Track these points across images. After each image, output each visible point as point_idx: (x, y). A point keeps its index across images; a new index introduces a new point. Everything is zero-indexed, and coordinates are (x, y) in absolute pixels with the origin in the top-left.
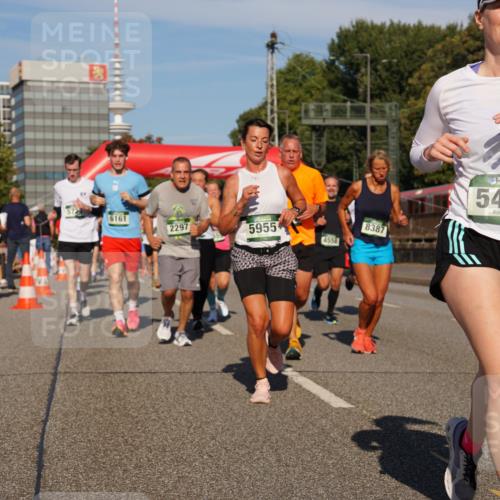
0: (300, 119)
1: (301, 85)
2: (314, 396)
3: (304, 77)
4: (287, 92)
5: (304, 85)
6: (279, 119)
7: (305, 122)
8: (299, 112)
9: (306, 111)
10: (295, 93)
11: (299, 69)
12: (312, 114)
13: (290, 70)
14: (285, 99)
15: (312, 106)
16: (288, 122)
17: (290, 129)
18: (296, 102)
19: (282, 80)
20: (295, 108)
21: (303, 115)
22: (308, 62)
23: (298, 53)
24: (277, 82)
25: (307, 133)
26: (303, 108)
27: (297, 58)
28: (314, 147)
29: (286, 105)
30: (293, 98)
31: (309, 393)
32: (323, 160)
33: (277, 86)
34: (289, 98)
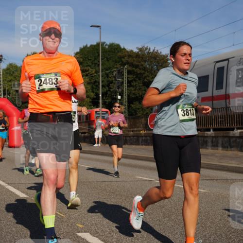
0: (12, 88)
1: (12, 75)
2: (14, 193)
3: (13, 72)
4: (7, 77)
5: (14, 75)
6: (3, 87)
7: (14, 89)
8: (11, 85)
9: (14, 85)
10: (10, 78)
11: (11, 69)
12: (16, 86)
13: (8, 69)
14: (6, 80)
15: (16, 83)
16: (7, 89)
17: (8, 91)
18: (10, 81)
19: (5, 73)
20: (10, 83)
21: (13, 86)
22: (15, 67)
23: (11, 63)
24: (3, 73)
25: (14, 93)
26: (13, 83)
27: (11, 65)
28: (17, 99)
29: (6, 82)
30: (9, 80)
31: (12, 192)
32: (21, 103)
33: (3, 75)
34: (7, 79)
